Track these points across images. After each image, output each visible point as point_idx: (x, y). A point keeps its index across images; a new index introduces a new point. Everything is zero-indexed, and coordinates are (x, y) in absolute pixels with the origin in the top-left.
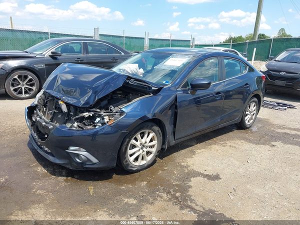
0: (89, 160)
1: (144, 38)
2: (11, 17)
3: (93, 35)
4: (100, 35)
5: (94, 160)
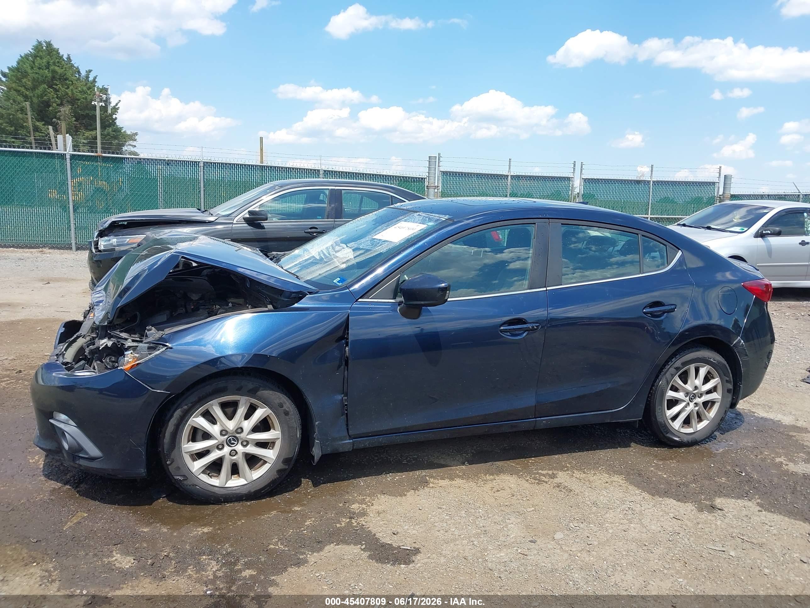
0: (81, 449)
1: (568, 179)
2: (261, 139)
3: (424, 175)
4: (445, 173)
5: (93, 450)
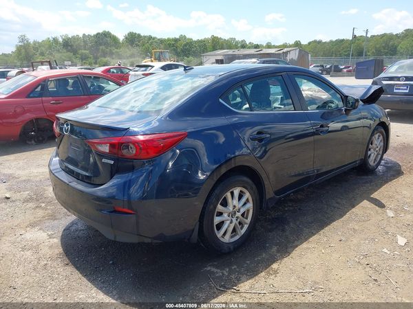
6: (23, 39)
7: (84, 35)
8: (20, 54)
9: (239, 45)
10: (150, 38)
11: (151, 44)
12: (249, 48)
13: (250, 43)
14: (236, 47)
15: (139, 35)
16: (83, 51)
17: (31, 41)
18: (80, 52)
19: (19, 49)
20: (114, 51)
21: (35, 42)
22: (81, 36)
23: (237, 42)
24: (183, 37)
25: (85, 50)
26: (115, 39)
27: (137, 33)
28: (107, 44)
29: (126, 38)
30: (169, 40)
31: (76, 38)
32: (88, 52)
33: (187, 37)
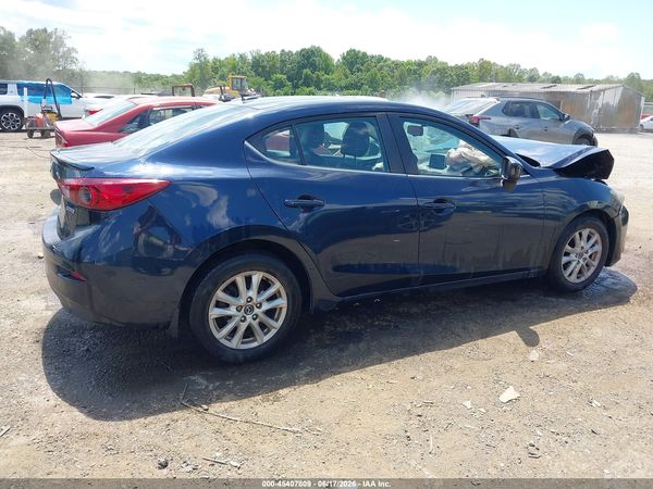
6: (200, 54)
7: (283, 51)
8: (194, 77)
9: (526, 77)
10: (380, 59)
11: (381, 68)
12: (543, 82)
13: (545, 74)
14: (520, 79)
15: (365, 54)
16: (279, 76)
17: (210, 58)
18: (274, 77)
19: (193, 68)
20: (323, 78)
21: (216, 60)
22: (278, 53)
23: (523, 72)
24: (432, 60)
25: (282, 73)
26: (327, 58)
27: (362, 50)
28: (314, 67)
29: (344, 58)
30: (409, 63)
31: (270, 57)
32: (285, 77)
33: (440, 60)
